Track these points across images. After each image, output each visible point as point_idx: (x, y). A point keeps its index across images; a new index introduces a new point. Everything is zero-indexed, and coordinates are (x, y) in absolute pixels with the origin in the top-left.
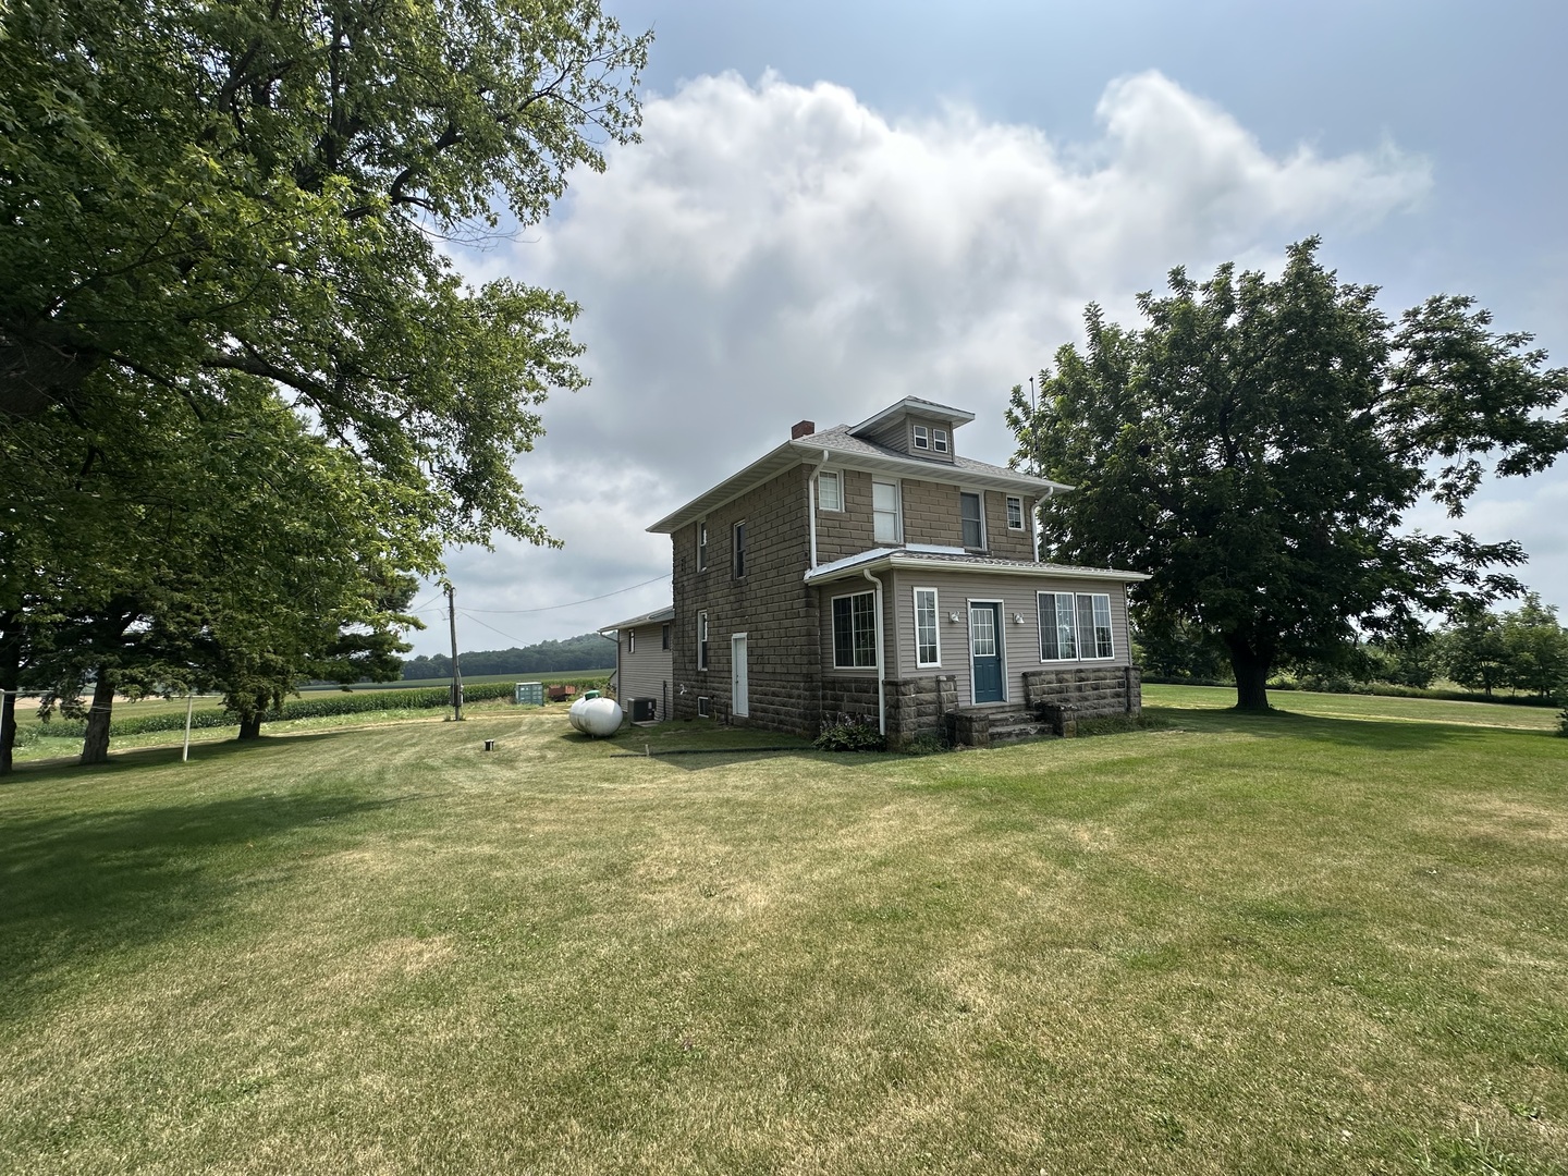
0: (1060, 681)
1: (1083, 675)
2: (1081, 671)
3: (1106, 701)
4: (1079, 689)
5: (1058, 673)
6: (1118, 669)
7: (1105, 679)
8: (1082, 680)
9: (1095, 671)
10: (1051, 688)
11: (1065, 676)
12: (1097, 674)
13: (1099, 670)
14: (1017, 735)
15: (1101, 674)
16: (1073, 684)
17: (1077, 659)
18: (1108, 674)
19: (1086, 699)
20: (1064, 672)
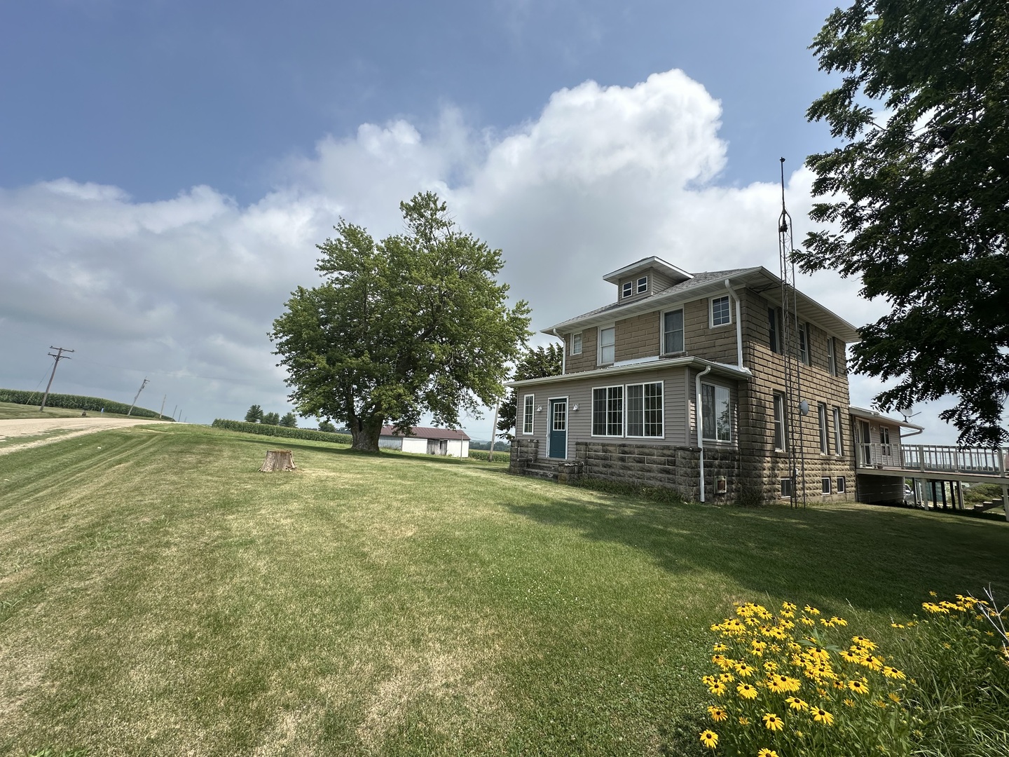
0: (605, 451)
1: (626, 449)
2: (624, 446)
3: (652, 474)
4: (622, 460)
5: (603, 445)
6: (668, 448)
7: (653, 455)
8: (624, 452)
9: (638, 447)
10: (597, 455)
11: (610, 448)
12: (641, 450)
13: (643, 447)
14: (541, 475)
15: (646, 451)
16: (616, 455)
17: (622, 436)
18: (655, 452)
19: (629, 469)
20: (608, 445)
